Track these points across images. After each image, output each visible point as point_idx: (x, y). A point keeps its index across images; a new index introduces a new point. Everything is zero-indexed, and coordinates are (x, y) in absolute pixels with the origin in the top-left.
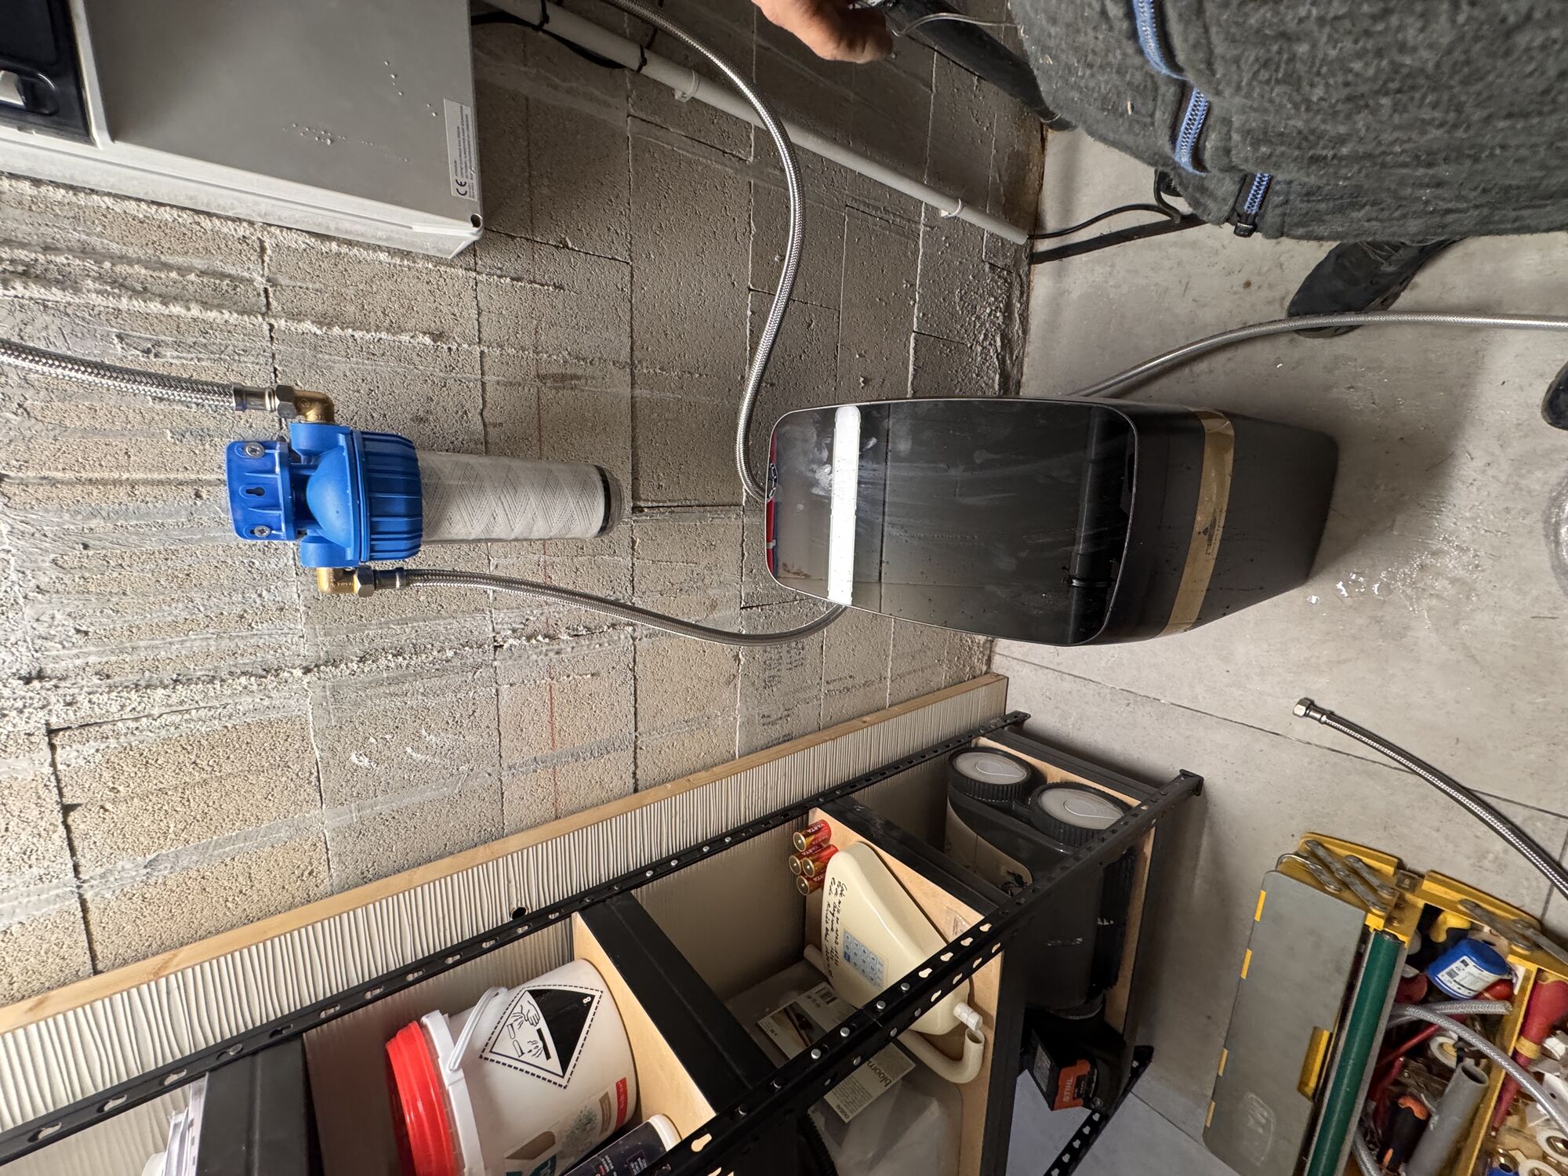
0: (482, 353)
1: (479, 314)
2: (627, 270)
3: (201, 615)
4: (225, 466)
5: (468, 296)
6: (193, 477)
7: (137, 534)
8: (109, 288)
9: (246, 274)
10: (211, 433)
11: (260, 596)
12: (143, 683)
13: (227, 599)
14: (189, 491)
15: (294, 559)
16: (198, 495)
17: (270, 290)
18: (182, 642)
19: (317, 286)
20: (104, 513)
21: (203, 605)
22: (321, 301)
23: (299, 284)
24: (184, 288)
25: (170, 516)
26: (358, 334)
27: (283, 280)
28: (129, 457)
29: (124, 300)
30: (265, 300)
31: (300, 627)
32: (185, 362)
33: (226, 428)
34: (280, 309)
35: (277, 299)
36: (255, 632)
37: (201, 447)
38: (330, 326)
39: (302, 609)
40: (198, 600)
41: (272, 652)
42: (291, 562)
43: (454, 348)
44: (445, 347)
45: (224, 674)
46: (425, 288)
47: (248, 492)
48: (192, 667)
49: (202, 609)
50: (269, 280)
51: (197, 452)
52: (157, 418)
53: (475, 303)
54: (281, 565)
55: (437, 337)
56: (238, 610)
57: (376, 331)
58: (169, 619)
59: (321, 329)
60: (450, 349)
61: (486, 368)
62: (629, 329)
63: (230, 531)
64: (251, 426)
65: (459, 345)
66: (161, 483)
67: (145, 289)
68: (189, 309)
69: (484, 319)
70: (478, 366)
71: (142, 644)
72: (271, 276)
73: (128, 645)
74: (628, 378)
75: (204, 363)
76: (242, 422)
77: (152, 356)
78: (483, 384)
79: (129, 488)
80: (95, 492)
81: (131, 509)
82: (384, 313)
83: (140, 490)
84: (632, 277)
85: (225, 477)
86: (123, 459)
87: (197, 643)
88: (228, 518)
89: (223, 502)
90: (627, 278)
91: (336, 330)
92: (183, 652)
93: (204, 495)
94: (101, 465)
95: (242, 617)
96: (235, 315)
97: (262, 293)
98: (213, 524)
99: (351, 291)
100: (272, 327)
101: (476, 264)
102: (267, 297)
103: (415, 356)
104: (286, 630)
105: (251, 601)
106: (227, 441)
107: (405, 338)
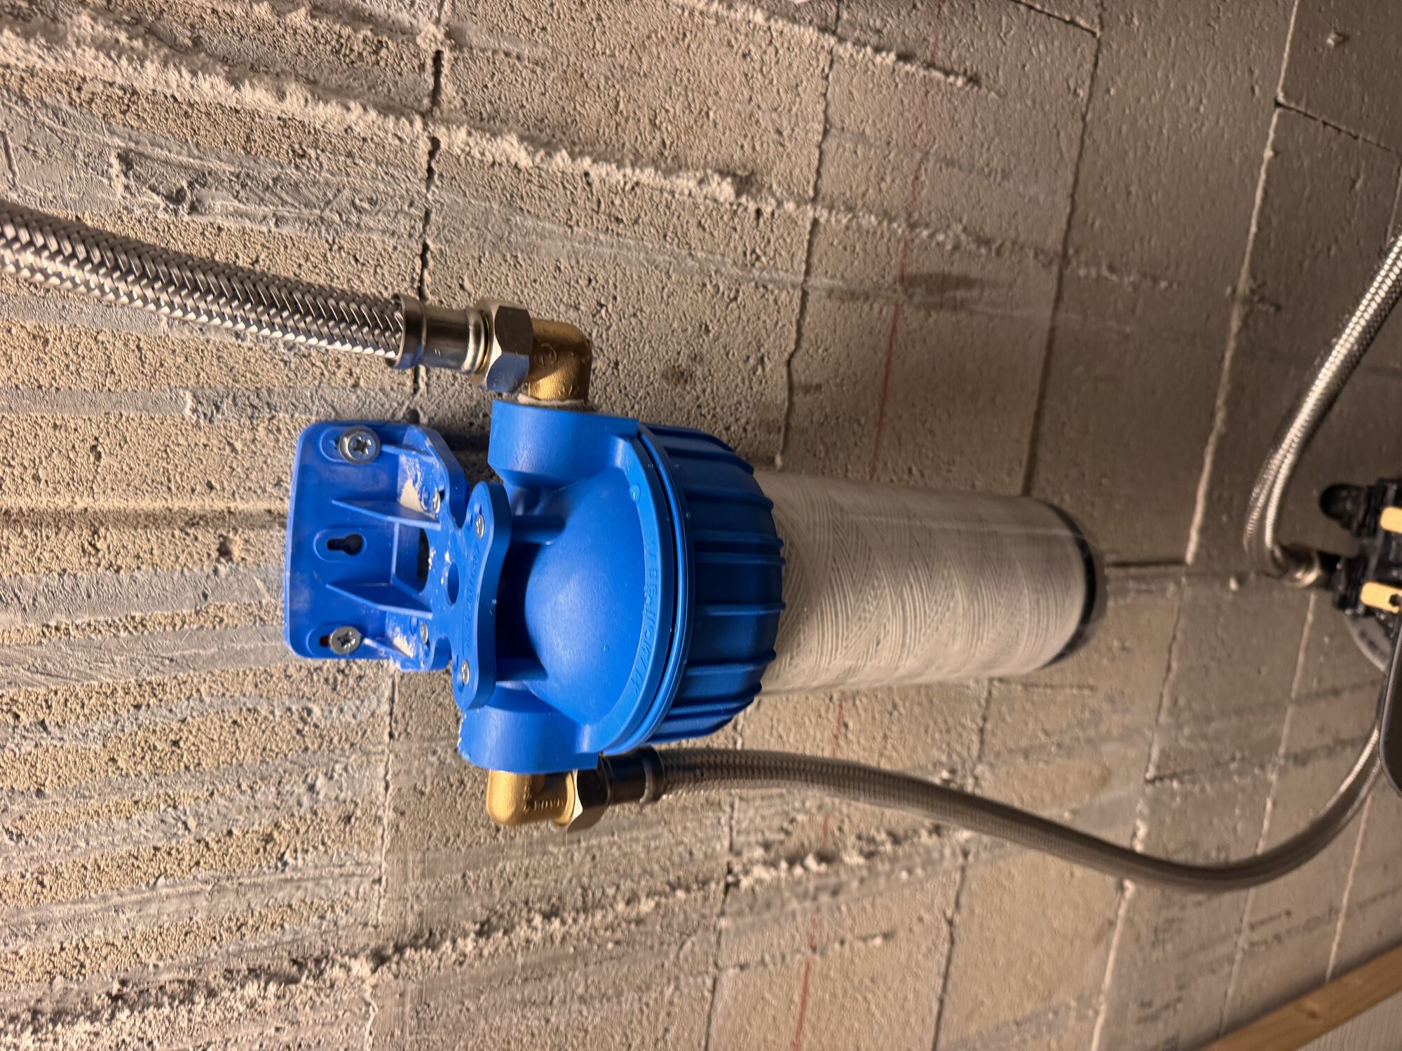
0: (815, 223)
1: (826, 133)
2: (1088, 48)
3: (189, 839)
4: (290, 485)
5: (810, 89)
6: (220, 505)
7: (87, 646)
8: (123, 37)
9: (405, 17)
10: (275, 399)
11: (311, 788)
12: (47, 1006)
13: (245, 799)
14: (208, 539)
15: (392, 700)
16: (224, 552)
17: (447, 55)
18: (142, 904)
19: (539, 52)
20: (26, 598)
21: (197, 815)
22: (539, 89)
23: (505, 45)
24: (274, 45)
25: (161, 604)
26: (599, 172)
27: (476, 35)
28: (98, 457)
29: (151, 68)
30: (431, 80)
31: (377, 858)
32: (248, 224)
33: (306, 387)
34: (458, 103)
35: (456, 79)
36: (288, 874)
37: (248, 435)
38: (550, 148)
39: (388, 816)
40: (186, 803)
41: (314, 920)
42: (385, 707)
43: (767, 210)
44: (752, 207)
45: (214, 976)
46: (740, 66)
47: (333, 545)
48: (152, 961)
49: (192, 823)
50: (448, 35)
51: (238, 445)
52: (169, 362)
53: (820, 108)
54: (364, 715)
55: (745, 184)
56: (263, 824)
57: (633, 165)
58: (124, 850)
59: (532, 155)
60: (759, 213)
61: (815, 260)
62: (1071, 179)
63: (276, 636)
64: (356, 385)
65: (780, 204)
66: (151, 520)
67: (197, 41)
68: (281, 96)
69: (831, 144)
70: (801, 255)
71: (58, 912)
72: (455, 22)
73: (29, 916)
74: (1052, 286)
75: (286, 230)
76: (341, 373)
77: (184, 208)
78: (805, 294)
79: (86, 533)
80: (16, 542)
81: (83, 585)
82: (652, 122)
83: (111, 538)
84: (1096, 65)
85: (288, 506)
86: (83, 459)
87: (170, 907)
88: (277, 605)
89: (273, 574)
90: (1088, 66)
91: (561, 159)
92: (140, 928)
93: (236, 552)
94: (36, 478)
95: (268, 839)
96: (373, 114)
97: (429, 62)
98: (247, 621)
99: (597, 70)
100: (435, 143)
101: (838, 17)
102: (437, 74)
103: (694, 231)
104: (349, 867)
105: (292, 801)
106: (305, 421)
107: (685, 183)
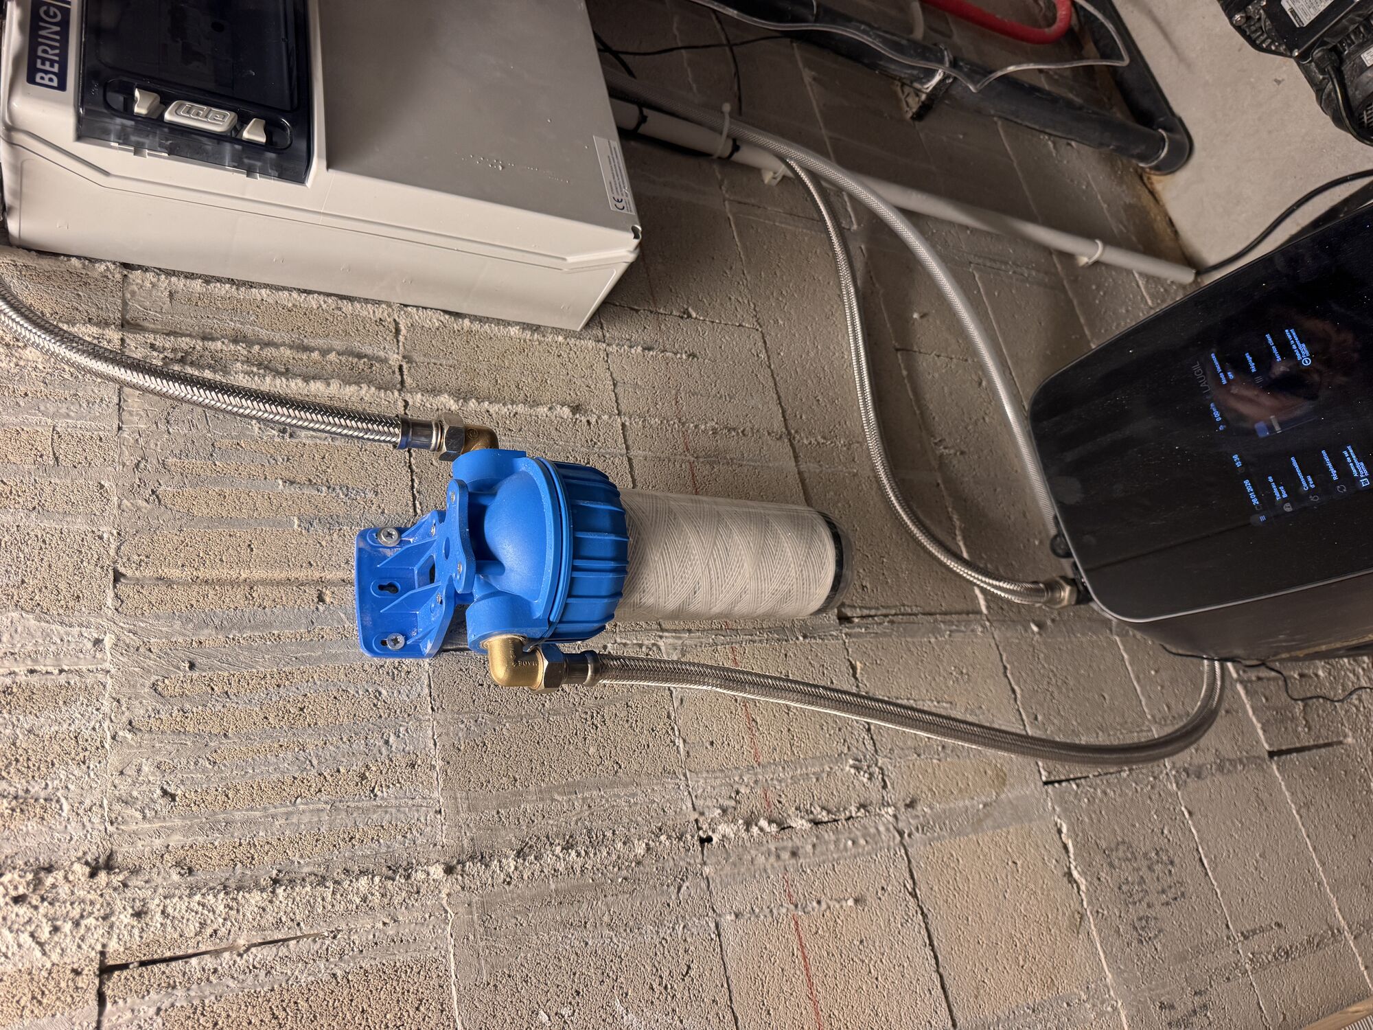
0: (623, 425)
1: (615, 385)
2: (758, 336)
3: (314, 772)
4: (354, 563)
5: (600, 368)
6: (317, 575)
7: (250, 648)
8: (255, 369)
9: (382, 354)
10: (341, 520)
11: (387, 742)
12: (232, 884)
13: (346, 747)
14: (312, 592)
15: (430, 686)
16: (321, 599)
17: (405, 366)
18: (288, 815)
19: (450, 362)
20: (217, 622)
21: (318, 756)
22: (454, 377)
23: (433, 360)
24: (322, 368)
25: (289, 625)
26: (494, 409)
27: (417, 357)
28: (252, 550)
29: (268, 379)
30: (399, 377)
31: (436, 795)
32: (318, 441)
33: (356, 514)
34: (414, 385)
35: (411, 376)
36: (379, 802)
37: (328, 538)
38: (466, 400)
39: (439, 764)
40: (310, 748)
41: (399, 837)
42: (426, 691)
43: (593, 421)
44: (584, 419)
45: (337, 873)
46: (557, 361)
47: (381, 588)
48: (296, 859)
49: (315, 762)
50: (404, 357)
51: (324, 543)
52: (284, 504)
53: (608, 374)
54: (413, 696)
55: (576, 409)
56: (358, 767)
57: (512, 405)
58: (275, 777)
59: (457, 401)
60: (589, 422)
61: (630, 442)
62: (775, 396)
63: (354, 646)
64: (383, 512)
65: (599, 417)
66: (279, 583)
67: (287, 370)
68: (329, 385)
69: (619, 390)
70: (621, 440)
71: (238, 816)
72: (406, 353)
73: (221, 817)
74: (788, 449)
75: (337, 443)
76: (374, 507)
77: (287, 436)
78: (630, 460)
79: (247, 588)
80: (212, 592)
81: (246, 615)
82: (517, 387)
83: (260, 590)
84: (765, 342)
85: (353, 575)
86: (244, 552)
87: (305, 818)
88: (354, 628)
89: (350, 611)
90: (760, 344)
91: (472, 404)
92: (287, 833)
93: (328, 600)
94: (221, 560)
95: (363, 777)
96: (373, 389)
97: (397, 370)
98: (336, 637)
99: (483, 367)
100: (406, 403)
101: (604, 336)
102: (402, 375)
103: (554, 432)
104: (418, 800)
105: (375, 751)
106: (357, 529)
107: (543, 410)
